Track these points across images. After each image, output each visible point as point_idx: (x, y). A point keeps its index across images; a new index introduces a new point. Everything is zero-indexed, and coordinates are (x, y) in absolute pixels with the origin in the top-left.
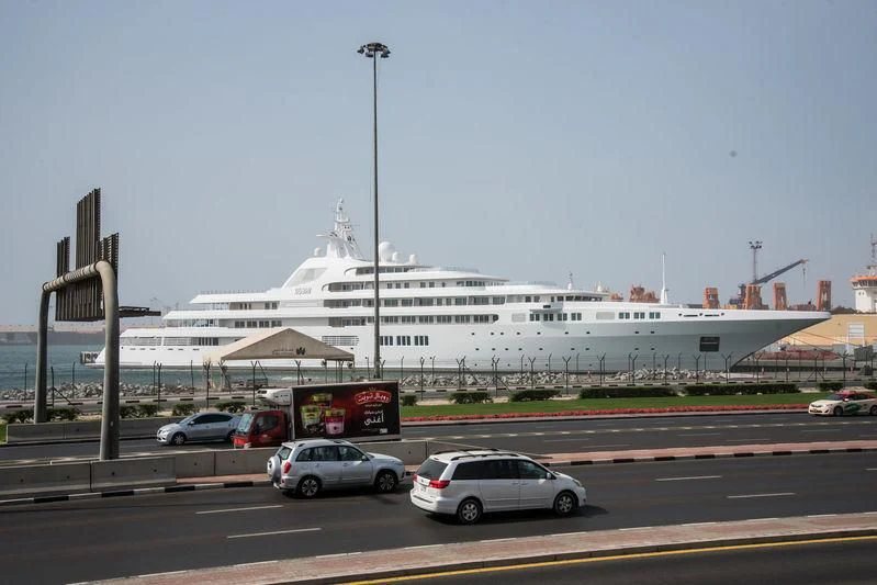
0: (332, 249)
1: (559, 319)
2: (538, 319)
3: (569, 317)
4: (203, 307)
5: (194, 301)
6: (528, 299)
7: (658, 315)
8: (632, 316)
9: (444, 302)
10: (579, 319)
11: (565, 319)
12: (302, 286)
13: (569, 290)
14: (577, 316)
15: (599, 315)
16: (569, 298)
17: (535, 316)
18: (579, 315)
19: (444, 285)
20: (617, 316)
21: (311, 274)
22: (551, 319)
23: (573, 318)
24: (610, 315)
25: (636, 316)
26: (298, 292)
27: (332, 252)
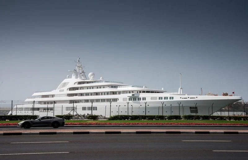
0: (74, 76)
1: (138, 100)
2: (131, 100)
3: (142, 99)
4: (35, 97)
5: (33, 95)
6: (130, 92)
7: (173, 98)
8: (163, 98)
9: (103, 94)
10: (145, 100)
11: (140, 100)
12: (62, 89)
13: (144, 89)
14: (144, 99)
15: (152, 98)
16: (144, 92)
17: (130, 99)
18: (145, 98)
19: (104, 88)
20: (158, 98)
21: (65, 84)
22: (136, 100)
23: (143, 100)
24: (156, 98)
25: (165, 98)
26: (60, 91)
27: (73, 77)
